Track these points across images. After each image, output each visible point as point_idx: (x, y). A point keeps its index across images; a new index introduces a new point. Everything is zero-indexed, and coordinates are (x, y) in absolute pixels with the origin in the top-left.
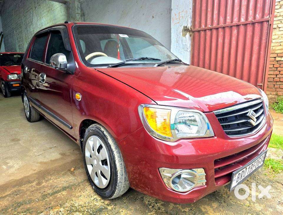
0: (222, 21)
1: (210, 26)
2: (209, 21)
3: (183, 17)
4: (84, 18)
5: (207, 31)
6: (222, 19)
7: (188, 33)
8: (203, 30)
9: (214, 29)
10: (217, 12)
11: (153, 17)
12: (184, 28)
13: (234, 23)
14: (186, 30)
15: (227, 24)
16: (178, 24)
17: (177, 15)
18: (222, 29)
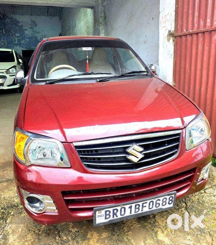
0: (203, 25)
1: (191, 30)
2: (190, 25)
3: (168, 20)
4: (106, 20)
5: (188, 36)
6: (202, 23)
7: (172, 38)
8: (184, 35)
9: (195, 33)
10: (197, 15)
11: (153, 19)
12: (169, 32)
13: (213, 27)
14: (171, 34)
15: (207, 28)
16: (164, 28)
17: (164, 18)
18: (202, 34)
